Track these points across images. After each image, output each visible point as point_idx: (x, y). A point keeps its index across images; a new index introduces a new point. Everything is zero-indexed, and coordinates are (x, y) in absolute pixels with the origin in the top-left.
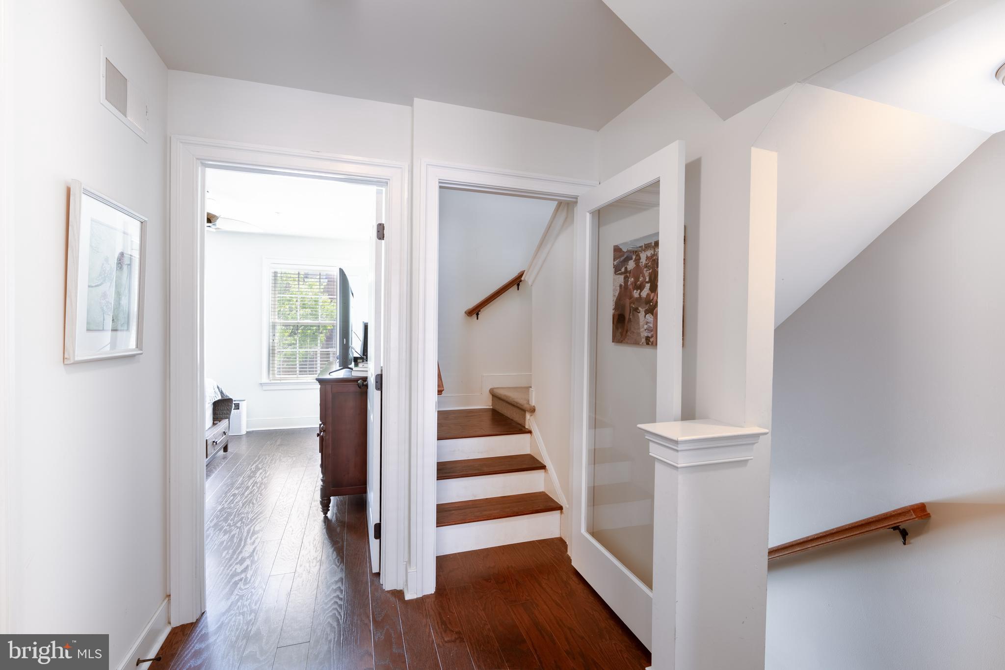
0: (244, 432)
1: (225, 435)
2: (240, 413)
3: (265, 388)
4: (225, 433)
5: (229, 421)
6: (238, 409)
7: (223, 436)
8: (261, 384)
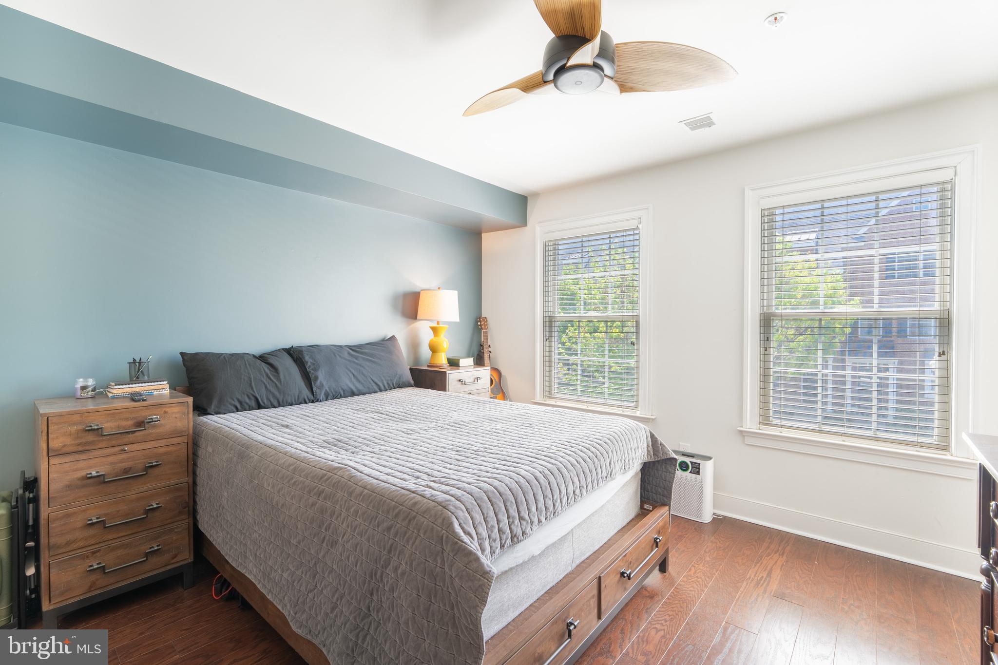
0: (707, 518)
1: (657, 546)
2: (701, 482)
3: (748, 440)
4: (656, 543)
5: (670, 509)
6: (698, 473)
7: (652, 551)
8: (741, 432)
